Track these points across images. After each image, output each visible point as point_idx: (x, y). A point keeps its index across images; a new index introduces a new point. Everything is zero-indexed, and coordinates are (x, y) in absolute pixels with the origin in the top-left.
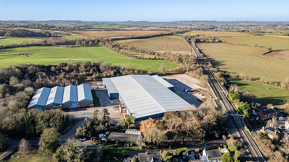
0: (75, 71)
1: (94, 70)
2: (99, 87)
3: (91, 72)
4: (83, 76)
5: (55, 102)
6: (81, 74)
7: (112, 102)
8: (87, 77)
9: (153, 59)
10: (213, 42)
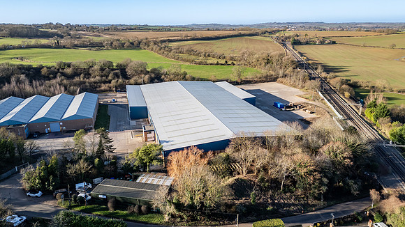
0: (82, 75)
1: (116, 75)
2: (119, 100)
3: (109, 78)
4: (94, 82)
6: (92, 80)
7: (133, 123)
8: (103, 85)
9: (222, 64)
10: (322, 43)
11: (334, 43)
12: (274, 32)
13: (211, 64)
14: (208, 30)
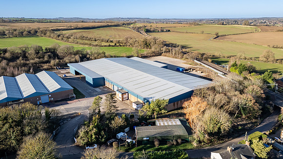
0: (21, 58)
1: (50, 57)
2: (67, 75)
3: (46, 59)
4: (36, 63)
5: (10, 96)
6: (32, 61)
7: (97, 89)
8: (43, 65)
9: (113, 46)
10: (162, 31)
11: (169, 31)
12: (129, 24)
13: (105, 46)
14: (82, 22)
